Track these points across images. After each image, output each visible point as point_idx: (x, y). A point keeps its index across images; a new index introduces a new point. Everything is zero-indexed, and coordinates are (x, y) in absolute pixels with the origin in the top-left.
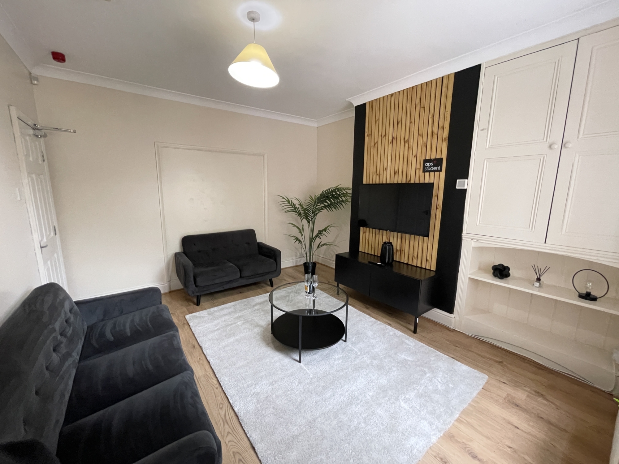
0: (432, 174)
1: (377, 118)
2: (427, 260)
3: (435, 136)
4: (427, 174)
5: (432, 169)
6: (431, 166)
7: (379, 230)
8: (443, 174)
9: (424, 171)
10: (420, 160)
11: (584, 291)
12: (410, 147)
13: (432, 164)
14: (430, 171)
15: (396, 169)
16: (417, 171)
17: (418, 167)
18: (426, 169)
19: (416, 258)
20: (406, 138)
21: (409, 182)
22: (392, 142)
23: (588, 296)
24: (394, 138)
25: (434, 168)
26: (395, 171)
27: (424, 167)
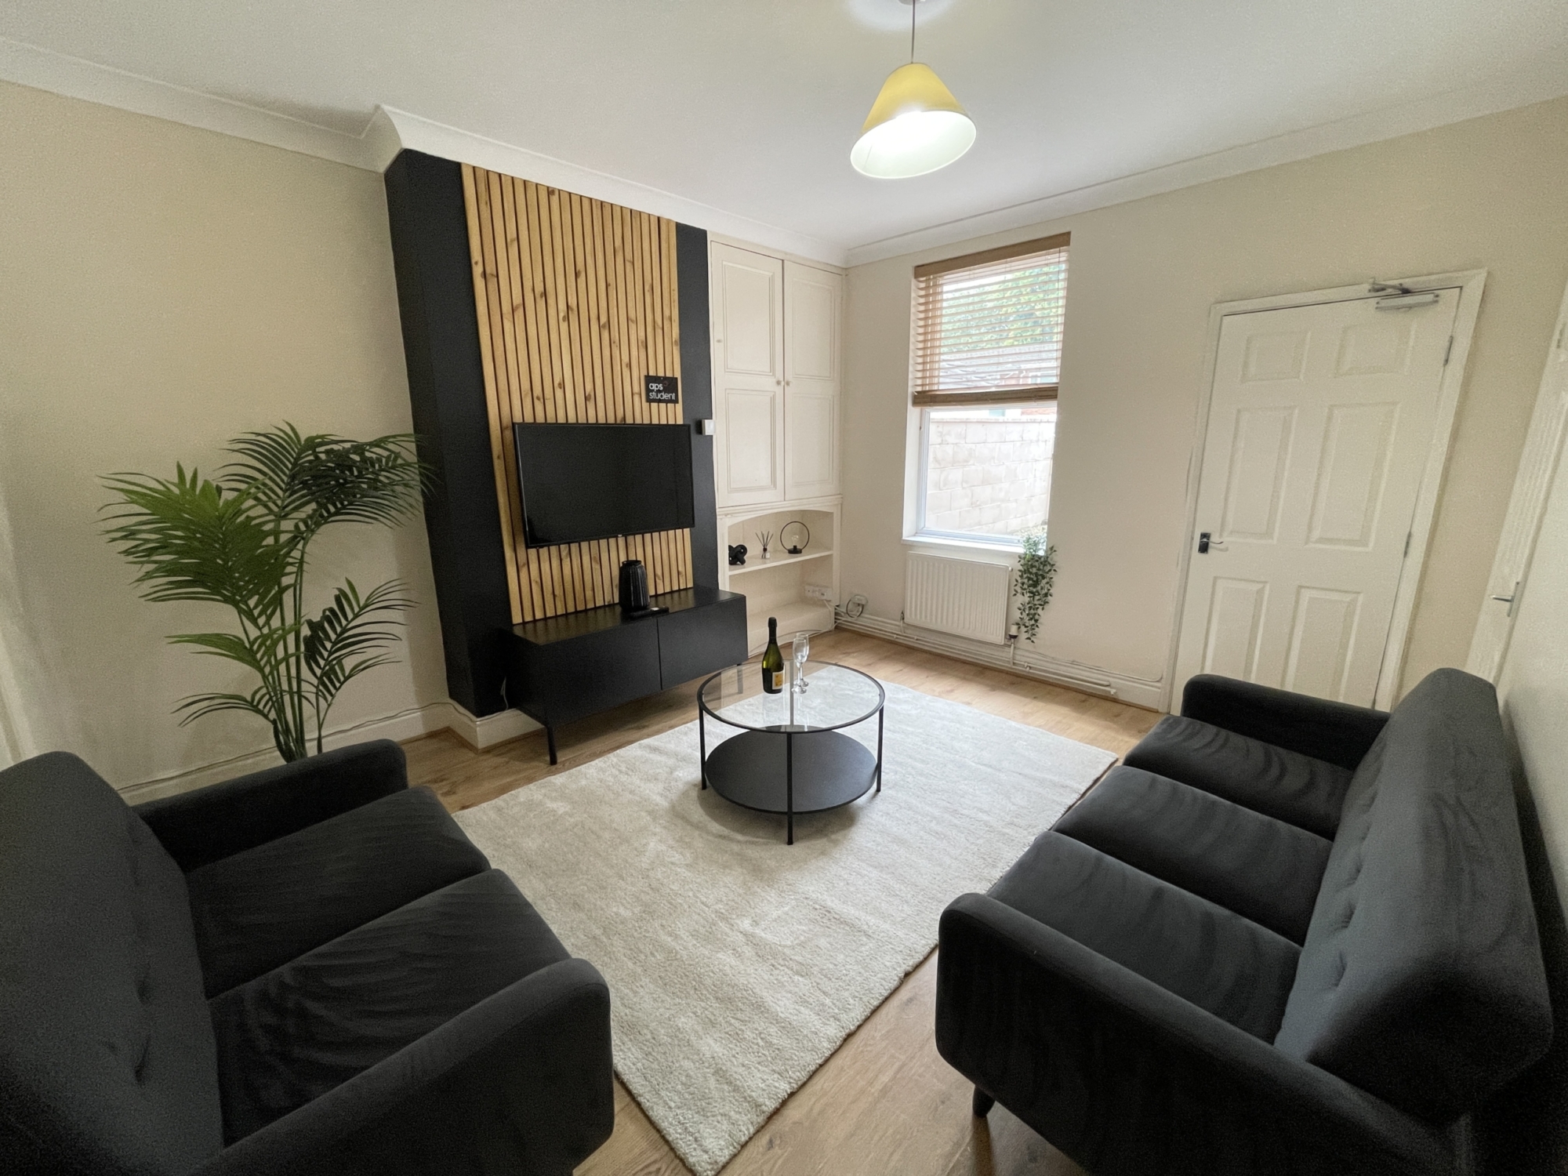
0: (663, 405)
1: (512, 233)
2: (679, 573)
3: (659, 332)
4: (654, 405)
5: (662, 396)
6: (659, 391)
7: (567, 545)
8: (679, 407)
9: (649, 401)
10: (638, 375)
11: (791, 547)
12: (614, 342)
13: (661, 387)
14: (659, 401)
15: (589, 387)
16: (636, 398)
17: (636, 389)
18: (653, 395)
19: (661, 578)
20: (603, 319)
21: (621, 421)
22: (567, 318)
23: (795, 551)
24: (572, 310)
25: (665, 396)
26: (587, 394)
27: (648, 391)
